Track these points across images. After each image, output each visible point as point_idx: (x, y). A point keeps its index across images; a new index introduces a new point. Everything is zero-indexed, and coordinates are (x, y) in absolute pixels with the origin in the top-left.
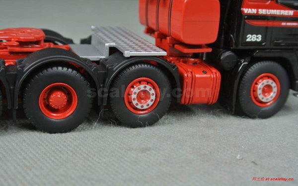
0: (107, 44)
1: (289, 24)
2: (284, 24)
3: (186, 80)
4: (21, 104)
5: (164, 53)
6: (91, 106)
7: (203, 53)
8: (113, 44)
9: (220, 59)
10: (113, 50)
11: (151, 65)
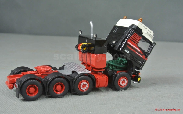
0: (71, 70)
1: (138, 53)
2: (136, 53)
3: (97, 80)
4: (48, 90)
5: (90, 72)
6: (68, 90)
7: (102, 71)
8: (73, 70)
9: (107, 73)
10: (73, 72)
11: (86, 75)
